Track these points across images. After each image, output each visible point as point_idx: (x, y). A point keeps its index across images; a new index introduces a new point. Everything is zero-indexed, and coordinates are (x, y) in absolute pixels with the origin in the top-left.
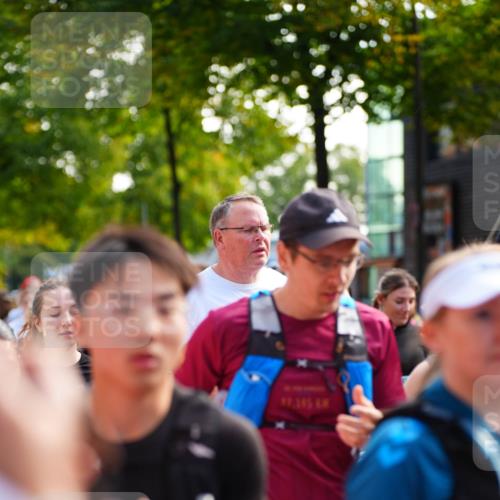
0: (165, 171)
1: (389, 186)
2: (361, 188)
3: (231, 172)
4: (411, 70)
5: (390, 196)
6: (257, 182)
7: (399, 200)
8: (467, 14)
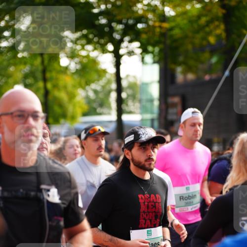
0: (41, 84)
1: (151, 96)
2: (138, 96)
3: (74, 87)
4: (163, 39)
5: (152, 101)
6: (87, 91)
7: (156, 103)
8: (190, 14)
